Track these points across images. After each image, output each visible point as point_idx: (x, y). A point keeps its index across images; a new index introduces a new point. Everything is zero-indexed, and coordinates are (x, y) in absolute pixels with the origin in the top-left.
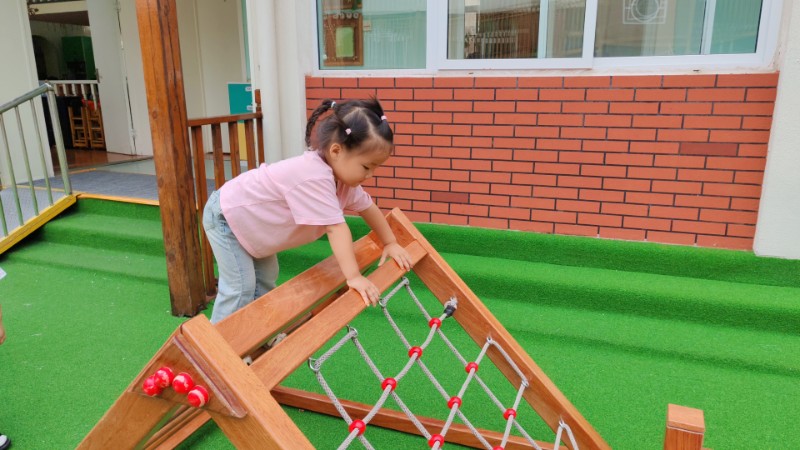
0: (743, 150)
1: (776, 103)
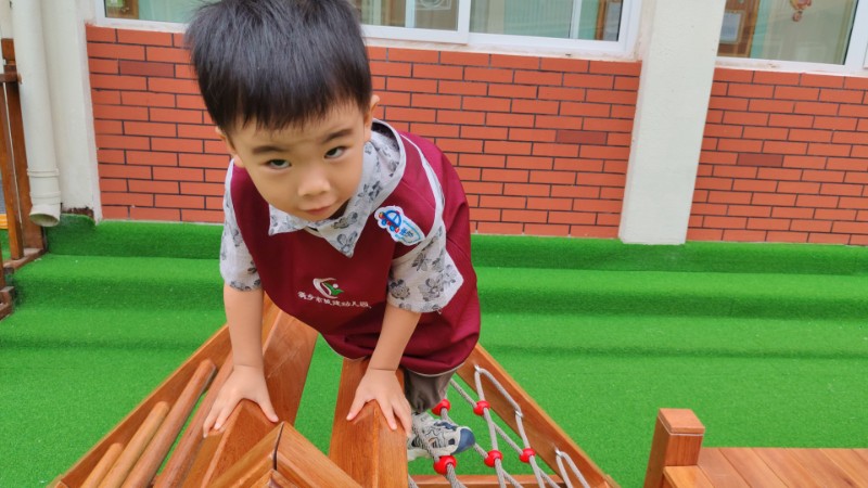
0: (612, 139)
1: (640, 92)
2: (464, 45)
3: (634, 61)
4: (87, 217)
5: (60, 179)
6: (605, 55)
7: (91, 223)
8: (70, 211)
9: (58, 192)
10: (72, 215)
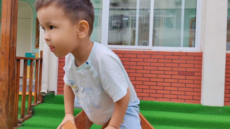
0: (196, 74)
1: (203, 60)
2: (151, 49)
3: (200, 52)
4: (53, 93)
5: (48, 83)
6: (191, 51)
7: (54, 95)
8: (49, 92)
9: (47, 87)
10: (50, 93)
